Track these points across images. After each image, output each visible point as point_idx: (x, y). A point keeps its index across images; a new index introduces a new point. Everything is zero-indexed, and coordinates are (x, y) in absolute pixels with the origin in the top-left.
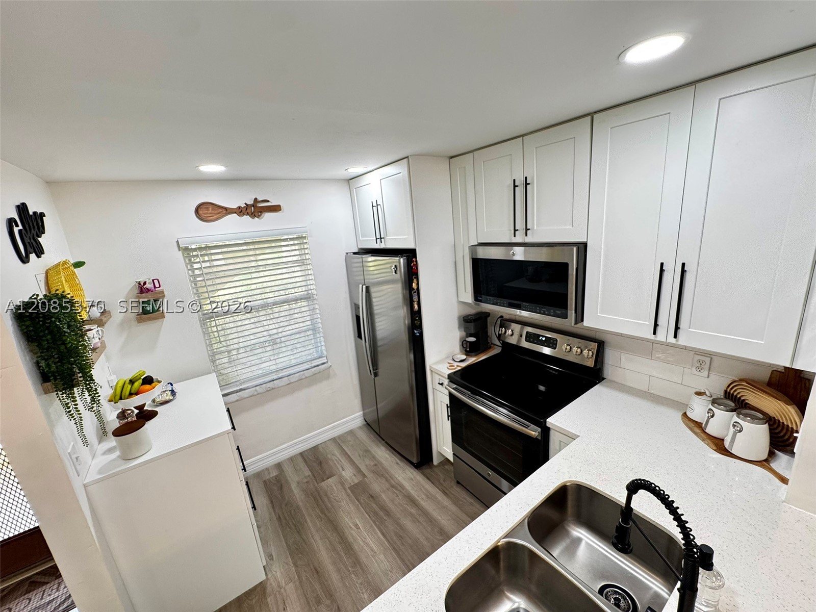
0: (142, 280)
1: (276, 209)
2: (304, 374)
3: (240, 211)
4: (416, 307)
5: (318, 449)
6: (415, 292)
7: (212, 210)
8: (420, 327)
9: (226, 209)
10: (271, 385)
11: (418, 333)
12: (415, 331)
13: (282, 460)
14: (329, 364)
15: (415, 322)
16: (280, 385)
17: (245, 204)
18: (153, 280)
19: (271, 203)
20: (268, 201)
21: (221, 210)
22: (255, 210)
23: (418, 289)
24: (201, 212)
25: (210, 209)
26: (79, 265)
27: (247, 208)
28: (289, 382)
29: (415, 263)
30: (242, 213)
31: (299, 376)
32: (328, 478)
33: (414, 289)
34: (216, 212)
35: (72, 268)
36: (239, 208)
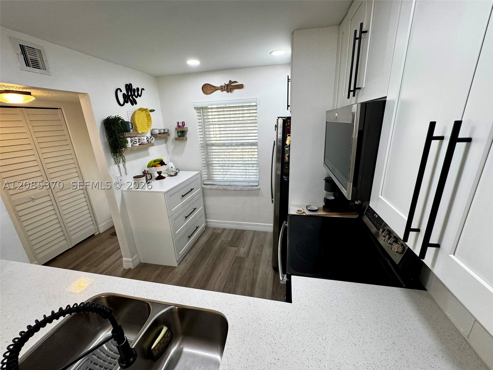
0: (178, 121)
1: (241, 87)
2: (243, 188)
3: (222, 88)
4: (287, 158)
5: (245, 232)
6: (288, 147)
7: (209, 88)
8: (288, 175)
9: (214, 87)
10: (226, 187)
11: (286, 178)
12: (284, 177)
13: (227, 228)
14: (259, 187)
15: (285, 170)
16: (231, 189)
17: (225, 84)
18: (182, 122)
19: (239, 83)
20: (236, 82)
21: (213, 88)
22: (230, 87)
23: (289, 145)
24: (204, 89)
25: (208, 87)
26: (152, 111)
27: (225, 87)
28: (235, 189)
29: (289, 124)
30: (222, 90)
31: (241, 188)
32: (233, 247)
33: (287, 145)
34: (210, 89)
35: (149, 112)
36: (221, 86)
